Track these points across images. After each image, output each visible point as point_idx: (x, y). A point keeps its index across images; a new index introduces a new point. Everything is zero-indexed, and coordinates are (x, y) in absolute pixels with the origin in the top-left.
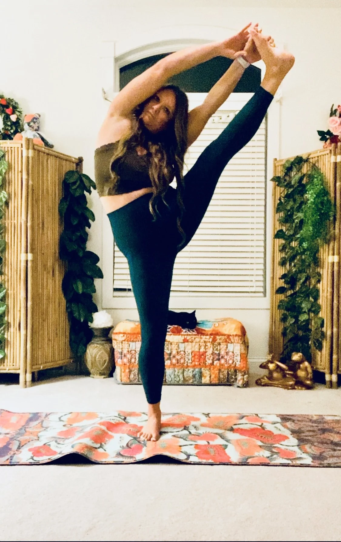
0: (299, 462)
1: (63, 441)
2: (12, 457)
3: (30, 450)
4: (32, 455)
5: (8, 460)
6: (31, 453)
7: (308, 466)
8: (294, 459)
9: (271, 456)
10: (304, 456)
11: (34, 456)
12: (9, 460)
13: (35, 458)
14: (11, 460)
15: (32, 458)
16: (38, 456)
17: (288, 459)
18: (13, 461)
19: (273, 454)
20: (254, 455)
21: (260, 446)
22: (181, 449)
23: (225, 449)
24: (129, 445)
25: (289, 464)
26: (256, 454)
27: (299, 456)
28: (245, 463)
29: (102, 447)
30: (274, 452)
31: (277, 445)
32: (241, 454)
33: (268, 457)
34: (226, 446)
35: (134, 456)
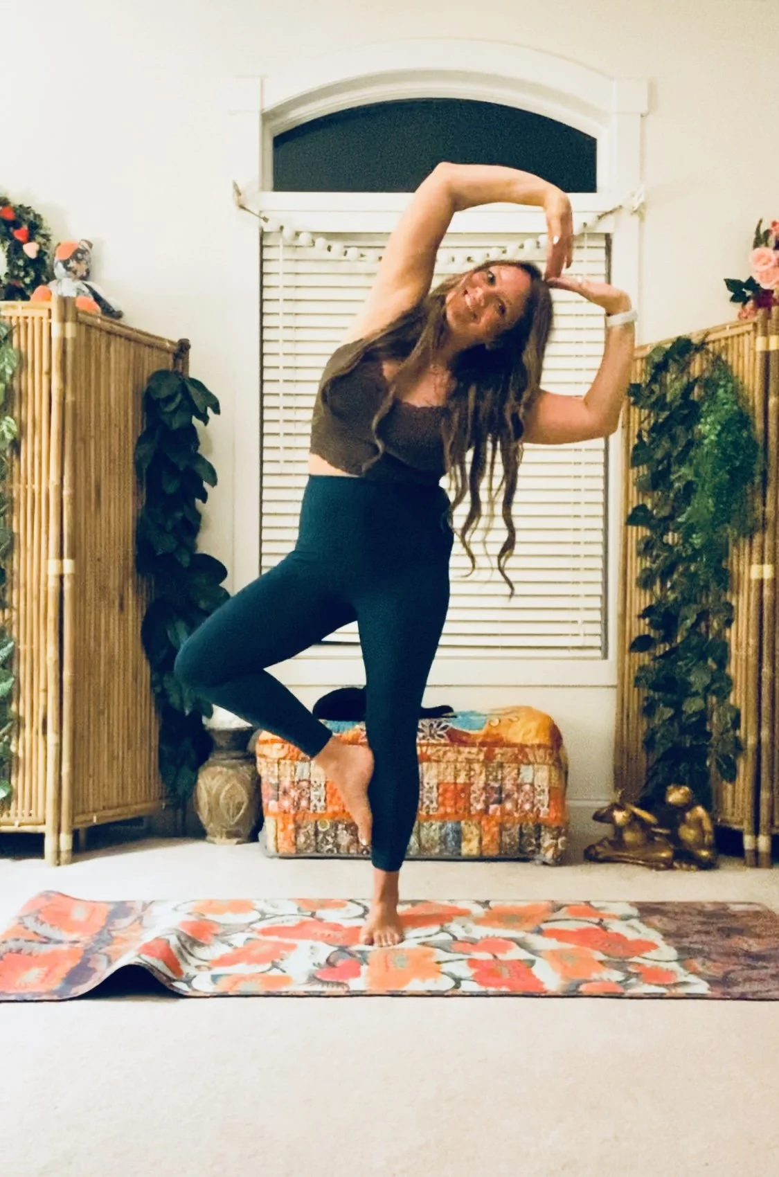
0: (683, 991)
7: (702, 997)
8: (674, 985)
9: (627, 980)
10: (692, 978)
17: (661, 986)
19: (629, 975)
20: (591, 979)
21: (601, 962)
22: (441, 968)
23: (531, 967)
24: (331, 960)
25: (662, 994)
26: (595, 976)
27: (681, 979)
28: (575, 994)
29: (275, 966)
30: (630, 973)
31: (636, 959)
32: (564, 977)
33: (620, 982)
34: (532, 962)
35: (345, 982)
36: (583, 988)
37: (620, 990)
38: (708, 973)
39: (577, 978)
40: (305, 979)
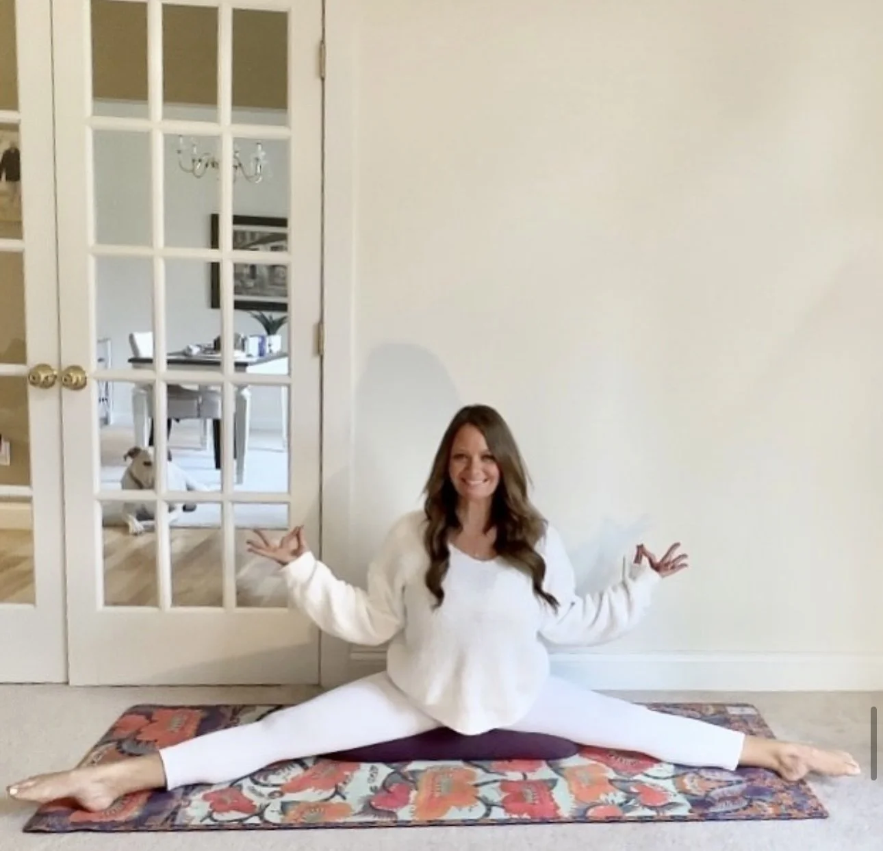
0: (669, 813)
1: (265, 779)
2: (174, 813)
3: (205, 798)
4: (211, 810)
5: (167, 819)
6: (207, 804)
7: (683, 819)
8: (663, 806)
9: (627, 802)
10: (680, 799)
11: (213, 811)
12: (169, 822)
13: (215, 816)
14: (173, 820)
15: (210, 816)
16: (219, 811)
17: (651, 808)
18: (177, 822)
19: (630, 796)
20: (598, 801)
21: (611, 781)
22: (478, 792)
23: (552, 788)
24: (387, 784)
25: (652, 817)
26: (603, 798)
27: (671, 800)
28: (583, 819)
29: (337, 792)
30: (631, 793)
31: (639, 777)
32: (578, 799)
33: (621, 805)
34: (554, 782)
35: (395, 810)
36: (590, 813)
37: (619, 812)
38: (694, 792)
39: (589, 801)
40: (359, 808)
